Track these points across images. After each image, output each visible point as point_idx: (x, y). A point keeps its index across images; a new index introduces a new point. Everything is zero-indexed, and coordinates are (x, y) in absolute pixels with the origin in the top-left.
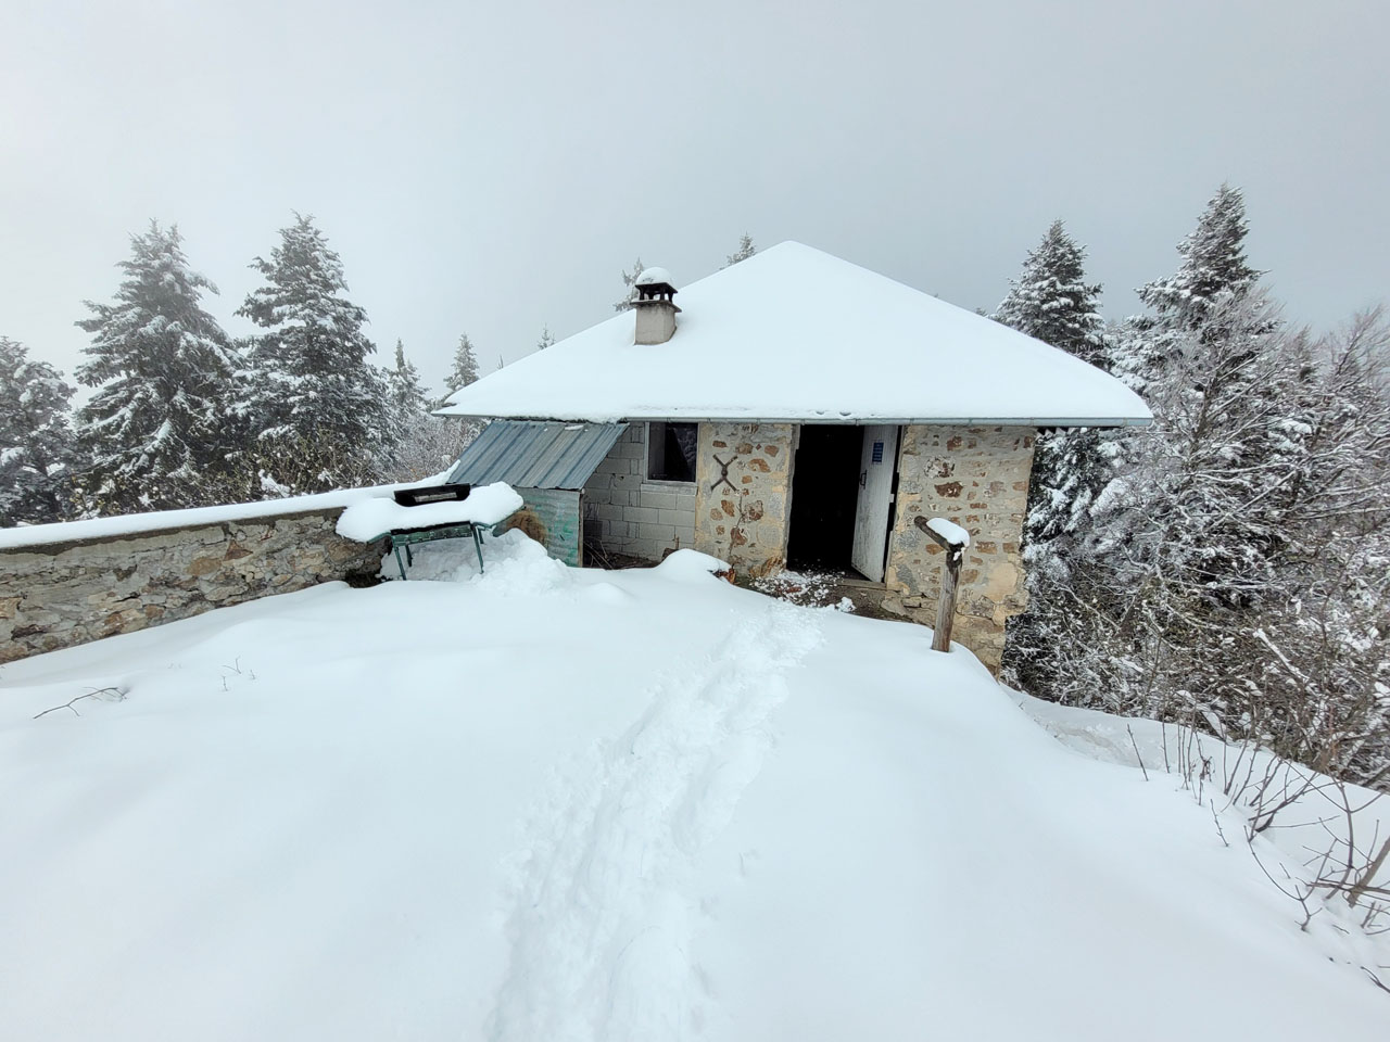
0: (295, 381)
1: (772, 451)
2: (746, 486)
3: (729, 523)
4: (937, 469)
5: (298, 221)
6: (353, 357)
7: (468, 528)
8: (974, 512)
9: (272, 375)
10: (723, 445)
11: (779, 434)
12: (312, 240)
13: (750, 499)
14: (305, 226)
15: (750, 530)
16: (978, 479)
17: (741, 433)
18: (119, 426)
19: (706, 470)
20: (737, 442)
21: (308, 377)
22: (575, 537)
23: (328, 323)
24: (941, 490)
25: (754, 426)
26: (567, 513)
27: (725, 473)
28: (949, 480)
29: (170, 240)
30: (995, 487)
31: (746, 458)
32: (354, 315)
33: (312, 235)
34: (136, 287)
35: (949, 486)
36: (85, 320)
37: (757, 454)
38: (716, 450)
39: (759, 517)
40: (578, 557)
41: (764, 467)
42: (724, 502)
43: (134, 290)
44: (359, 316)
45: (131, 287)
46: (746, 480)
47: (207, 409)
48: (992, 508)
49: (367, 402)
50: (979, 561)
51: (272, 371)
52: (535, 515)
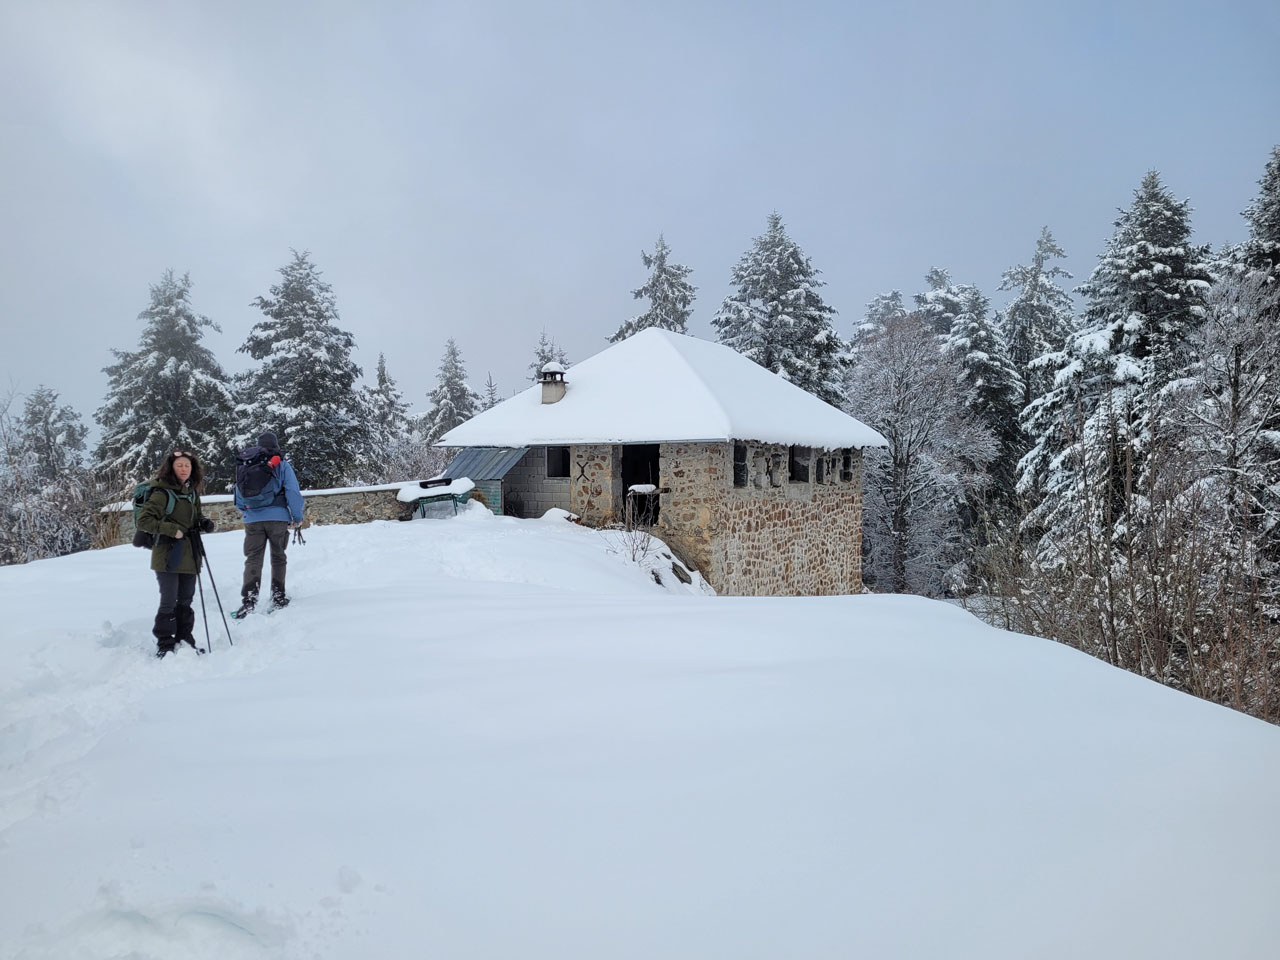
0: (292, 413)
1: (604, 459)
2: (594, 477)
3: (586, 498)
4: (674, 464)
5: (294, 258)
6: (343, 384)
7: (451, 497)
8: (690, 484)
9: (270, 408)
10: (581, 456)
11: (606, 450)
12: (308, 275)
13: (595, 484)
14: (301, 262)
15: (596, 501)
16: (690, 468)
17: (589, 450)
18: (134, 463)
19: (575, 471)
20: (587, 455)
21: (304, 407)
22: (499, 502)
23: (322, 354)
24: (676, 474)
25: (595, 447)
26: (496, 489)
27: (583, 471)
28: (679, 469)
29: (183, 287)
30: (697, 472)
31: (592, 463)
32: (343, 342)
33: (308, 271)
34: (155, 334)
35: (680, 472)
36: (109, 366)
37: (597, 461)
38: (578, 459)
39: (600, 493)
40: (501, 511)
41: (601, 468)
42: (584, 487)
43: (153, 337)
44: (349, 343)
45: (151, 334)
46: (593, 474)
47: (209, 442)
48: (697, 482)
49: (355, 429)
50: (694, 508)
51: (270, 403)
52: (482, 493)
